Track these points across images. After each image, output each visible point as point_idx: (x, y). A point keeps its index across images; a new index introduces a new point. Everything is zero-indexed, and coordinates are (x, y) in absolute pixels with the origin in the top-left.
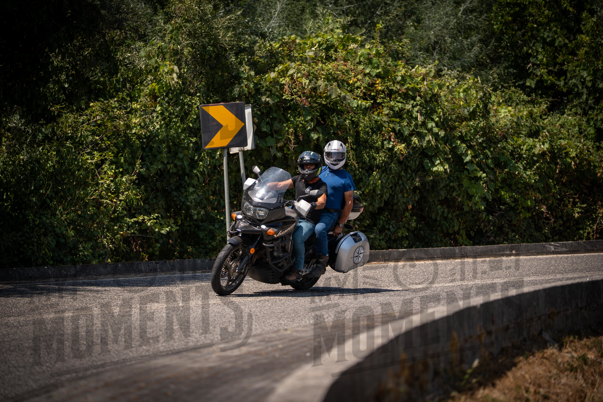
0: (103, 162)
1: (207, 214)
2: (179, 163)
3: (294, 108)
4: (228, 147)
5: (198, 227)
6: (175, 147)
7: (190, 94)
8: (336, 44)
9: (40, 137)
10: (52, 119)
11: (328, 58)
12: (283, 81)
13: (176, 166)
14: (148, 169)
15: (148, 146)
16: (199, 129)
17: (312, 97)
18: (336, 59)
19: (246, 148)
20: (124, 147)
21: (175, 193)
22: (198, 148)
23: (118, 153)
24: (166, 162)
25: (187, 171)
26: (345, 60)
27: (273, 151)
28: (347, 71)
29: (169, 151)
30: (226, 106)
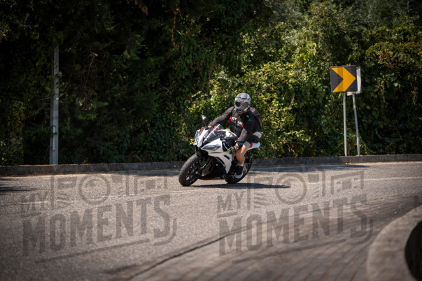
0: (272, 99)
1: (332, 130)
2: (316, 101)
3: (385, 69)
4: (346, 92)
5: (327, 138)
6: (314, 91)
7: (324, 60)
8: (410, 31)
9: (236, 84)
10: (242, 74)
11: (405, 40)
12: (378, 53)
13: (315, 102)
14: (298, 104)
15: (298, 91)
16: (329, 81)
17: (395, 63)
18: (410, 41)
19: (357, 93)
20: (285, 92)
21: (314, 118)
22: (328, 92)
23: (281, 94)
24: (309, 100)
25: (321, 106)
26: (416, 41)
27: (372, 94)
28: (416, 48)
29: (311, 94)
30: (345, 68)
